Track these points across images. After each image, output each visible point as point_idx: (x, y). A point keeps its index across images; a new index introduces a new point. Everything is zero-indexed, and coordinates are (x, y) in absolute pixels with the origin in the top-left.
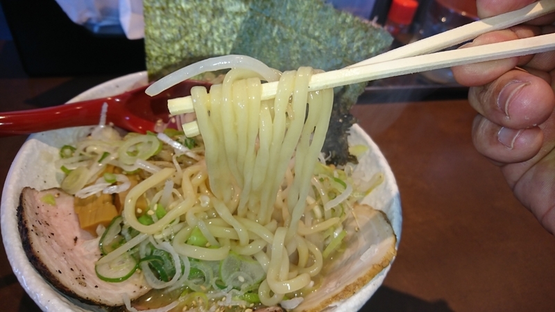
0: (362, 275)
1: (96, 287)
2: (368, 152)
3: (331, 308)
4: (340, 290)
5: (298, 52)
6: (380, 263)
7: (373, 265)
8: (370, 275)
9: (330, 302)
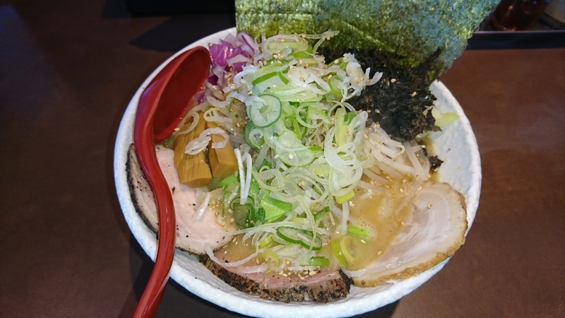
0: (424, 261)
1: (187, 236)
2: (456, 124)
3: (389, 283)
4: (399, 270)
5: (390, 6)
6: (445, 252)
7: (438, 253)
8: (432, 263)
9: (388, 279)
